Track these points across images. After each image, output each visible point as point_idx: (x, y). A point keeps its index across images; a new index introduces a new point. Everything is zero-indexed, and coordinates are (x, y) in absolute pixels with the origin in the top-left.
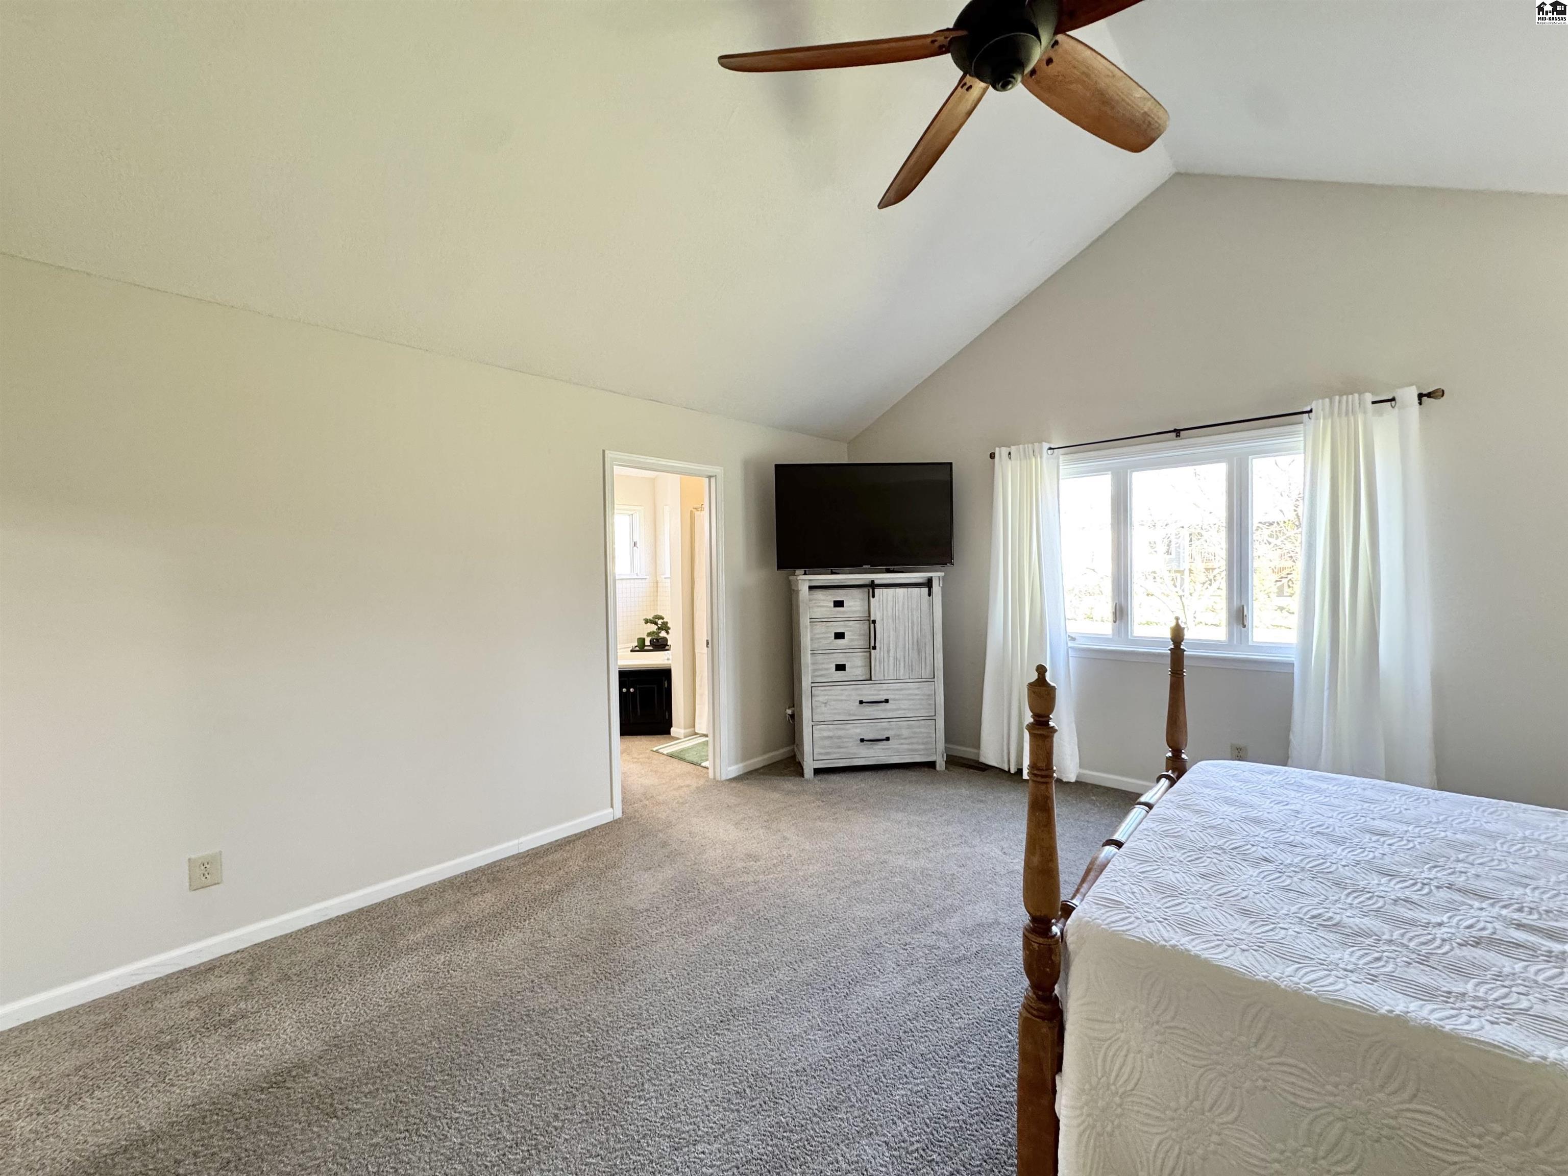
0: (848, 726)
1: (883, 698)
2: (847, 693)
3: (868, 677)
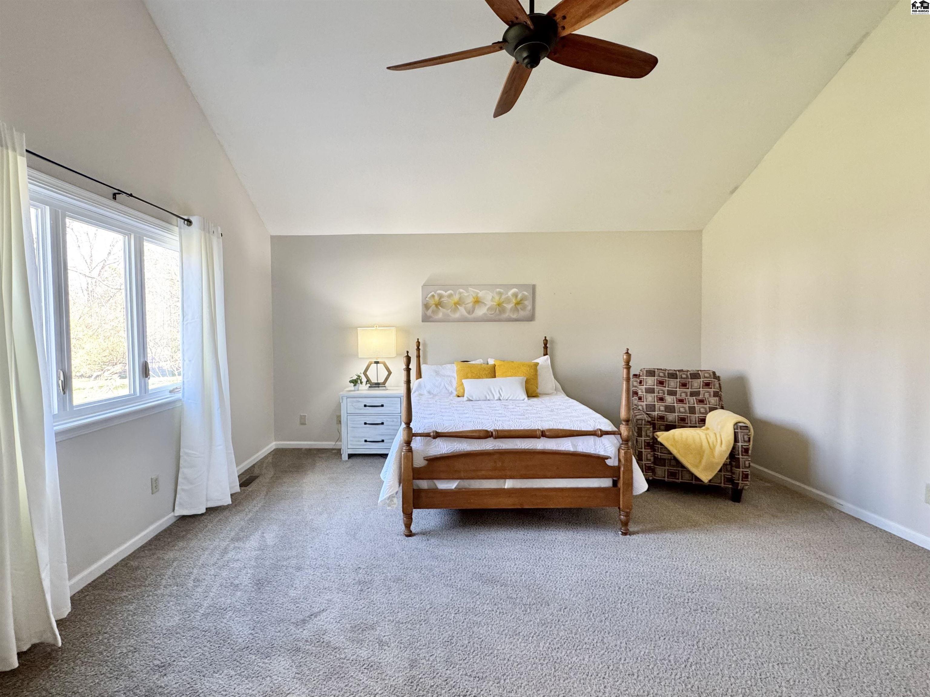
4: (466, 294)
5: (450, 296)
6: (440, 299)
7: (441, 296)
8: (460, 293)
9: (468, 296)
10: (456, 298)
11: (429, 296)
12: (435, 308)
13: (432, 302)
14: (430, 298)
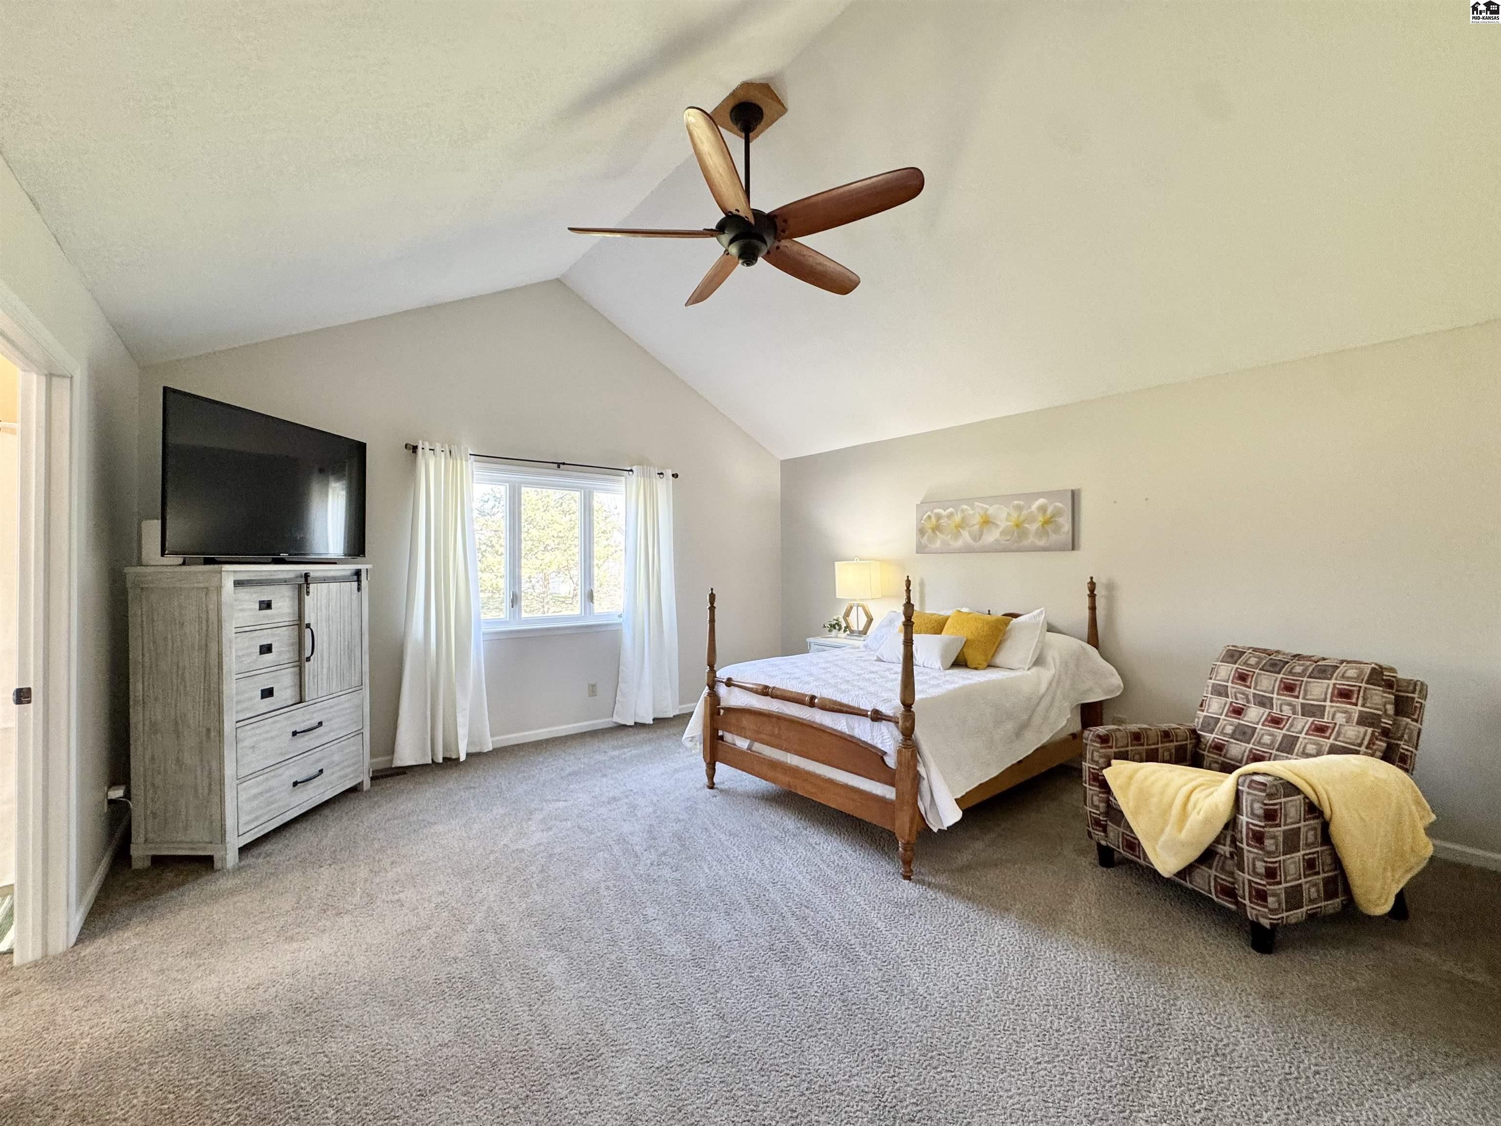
0: (280, 771)
1: (315, 722)
2: (278, 725)
3: (298, 699)
4: (971, 512)
5: (950, 516)
6: (937, 521)
7: (939, 517)
8: (963, 511)
9: (974, 514)
10: (958, 518)
11: (925, 517)
12: (932, 534)
13: (928, 526)
14: (925, 521)
